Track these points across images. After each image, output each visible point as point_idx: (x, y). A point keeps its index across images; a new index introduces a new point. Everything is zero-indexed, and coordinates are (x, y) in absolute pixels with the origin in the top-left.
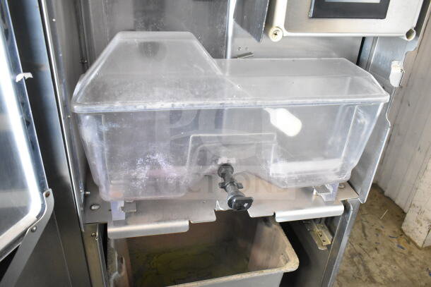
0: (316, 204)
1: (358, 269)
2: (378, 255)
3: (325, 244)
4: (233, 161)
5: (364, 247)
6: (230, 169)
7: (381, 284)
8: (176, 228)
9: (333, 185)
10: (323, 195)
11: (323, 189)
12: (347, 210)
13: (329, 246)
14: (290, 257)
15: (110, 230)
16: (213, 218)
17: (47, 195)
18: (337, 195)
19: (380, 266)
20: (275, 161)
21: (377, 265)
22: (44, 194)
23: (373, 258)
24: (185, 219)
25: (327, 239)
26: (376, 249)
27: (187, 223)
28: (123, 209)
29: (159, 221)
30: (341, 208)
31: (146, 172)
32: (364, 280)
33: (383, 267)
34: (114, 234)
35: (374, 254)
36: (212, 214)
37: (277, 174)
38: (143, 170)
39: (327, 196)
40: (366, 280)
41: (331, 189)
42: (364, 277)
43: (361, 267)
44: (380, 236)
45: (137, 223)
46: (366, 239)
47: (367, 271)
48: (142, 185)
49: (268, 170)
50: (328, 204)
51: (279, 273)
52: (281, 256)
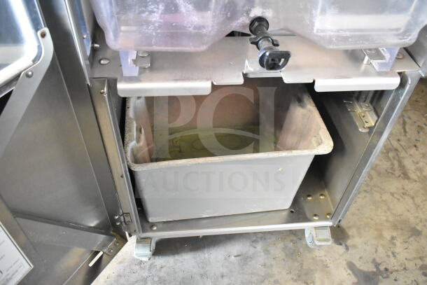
0: (366, 74)
1: (392, 164)
2: (417, 153)
3: (367, 125)
4: (268, 14)
5: (402, 143)
6: (265, 23)
7: (416, 181)
8: (197, 89)
9: (390, 50)
10: (375, 63)
11: (377, 54)
12: (403, 84)
13: (371, 128)
14: (323, 140)
15: (121, 86)
16: (241, 81)
17: (43, 35)
18: (393, 66)
19: (417, 163)
21: (413, 161)
22: (39, 33)
23: (411, 155)
24: (208, 80)
25: (371, 120)
26: (415, 146)
28: (135, 61)
29: (176, 80)
30: (396, 81)
31: (160, 12)
32: (397, 175)
33: (421, 164)
34: (124, 91)
35: (413, 151)
36: (239, 76)
37: (322, 31)
38: (155, 10)
39: (381, 65)
40: (400, 176)
41: (387, 56)
42: (397, 173)
43: (396, 163)
44: (421, 133)
45: (151, 80)
46: (405, 135)
47: (402, 166)
48: (155, 29)
49: (312, 24)
50: (380, 74)
51: (309, 155)
52: (314, 139)
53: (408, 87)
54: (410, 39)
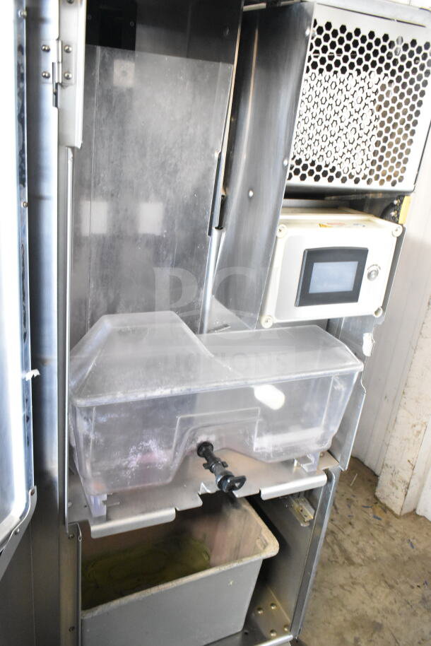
0: (298, 476)
1: (333, 551)
2: (354, 531)
3: (306, 519)
4: (212, 439)
5: (336, 522)
6: (210, 448)
7: (361, 565)
8: (162, 518)
9: (314, 455)
10: (305, 466)
11: (304, 459)
12: (330, 479)
13: (311, 522)
14: (268, 541)
15: (94, 528)
16: (199, 503)
17: (32, 494)
18: (319, 464)
19: (357, 543)
20: (260, 435)
21: (352, 542)
22: (30, 491)
23: (348, 535)
24: (171, 507)
25: (310, 514)
26: (350, 523)
27: (173, 512)
28: (104, 502)
29: (143, 513)
30: (324, 478)
31: (137, 460)
32: (341, 562)
33: (361, 544)
34: (98, 532)
35: (349, 530)
36: (196, 498)
37: (261, 449)
38: (134, 459)
39: (309, 467)
40: (344, 563)
41: (312, 459)
42: (341, 560)
43: (336, 547)
44: (352, 507)
45: (122, 517)
46: (337, 513)
47: (344, 551)
48: (132, 474)
49: (252, 444)
50: (311, 474)
51: (255, 562)
52: (257, 541)
53: (334, 481)
54: (327, 445)
